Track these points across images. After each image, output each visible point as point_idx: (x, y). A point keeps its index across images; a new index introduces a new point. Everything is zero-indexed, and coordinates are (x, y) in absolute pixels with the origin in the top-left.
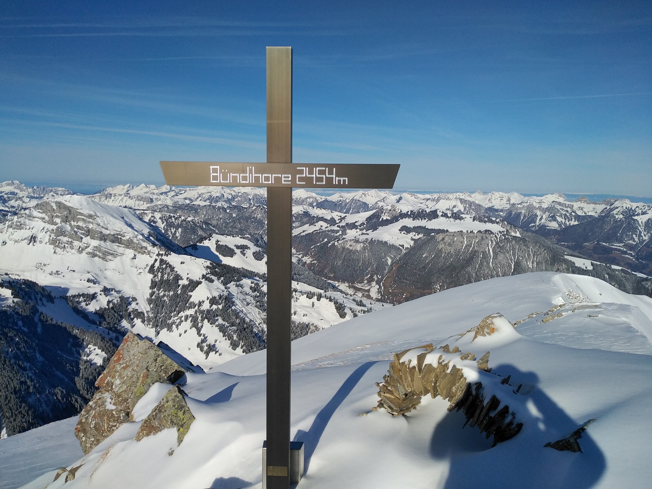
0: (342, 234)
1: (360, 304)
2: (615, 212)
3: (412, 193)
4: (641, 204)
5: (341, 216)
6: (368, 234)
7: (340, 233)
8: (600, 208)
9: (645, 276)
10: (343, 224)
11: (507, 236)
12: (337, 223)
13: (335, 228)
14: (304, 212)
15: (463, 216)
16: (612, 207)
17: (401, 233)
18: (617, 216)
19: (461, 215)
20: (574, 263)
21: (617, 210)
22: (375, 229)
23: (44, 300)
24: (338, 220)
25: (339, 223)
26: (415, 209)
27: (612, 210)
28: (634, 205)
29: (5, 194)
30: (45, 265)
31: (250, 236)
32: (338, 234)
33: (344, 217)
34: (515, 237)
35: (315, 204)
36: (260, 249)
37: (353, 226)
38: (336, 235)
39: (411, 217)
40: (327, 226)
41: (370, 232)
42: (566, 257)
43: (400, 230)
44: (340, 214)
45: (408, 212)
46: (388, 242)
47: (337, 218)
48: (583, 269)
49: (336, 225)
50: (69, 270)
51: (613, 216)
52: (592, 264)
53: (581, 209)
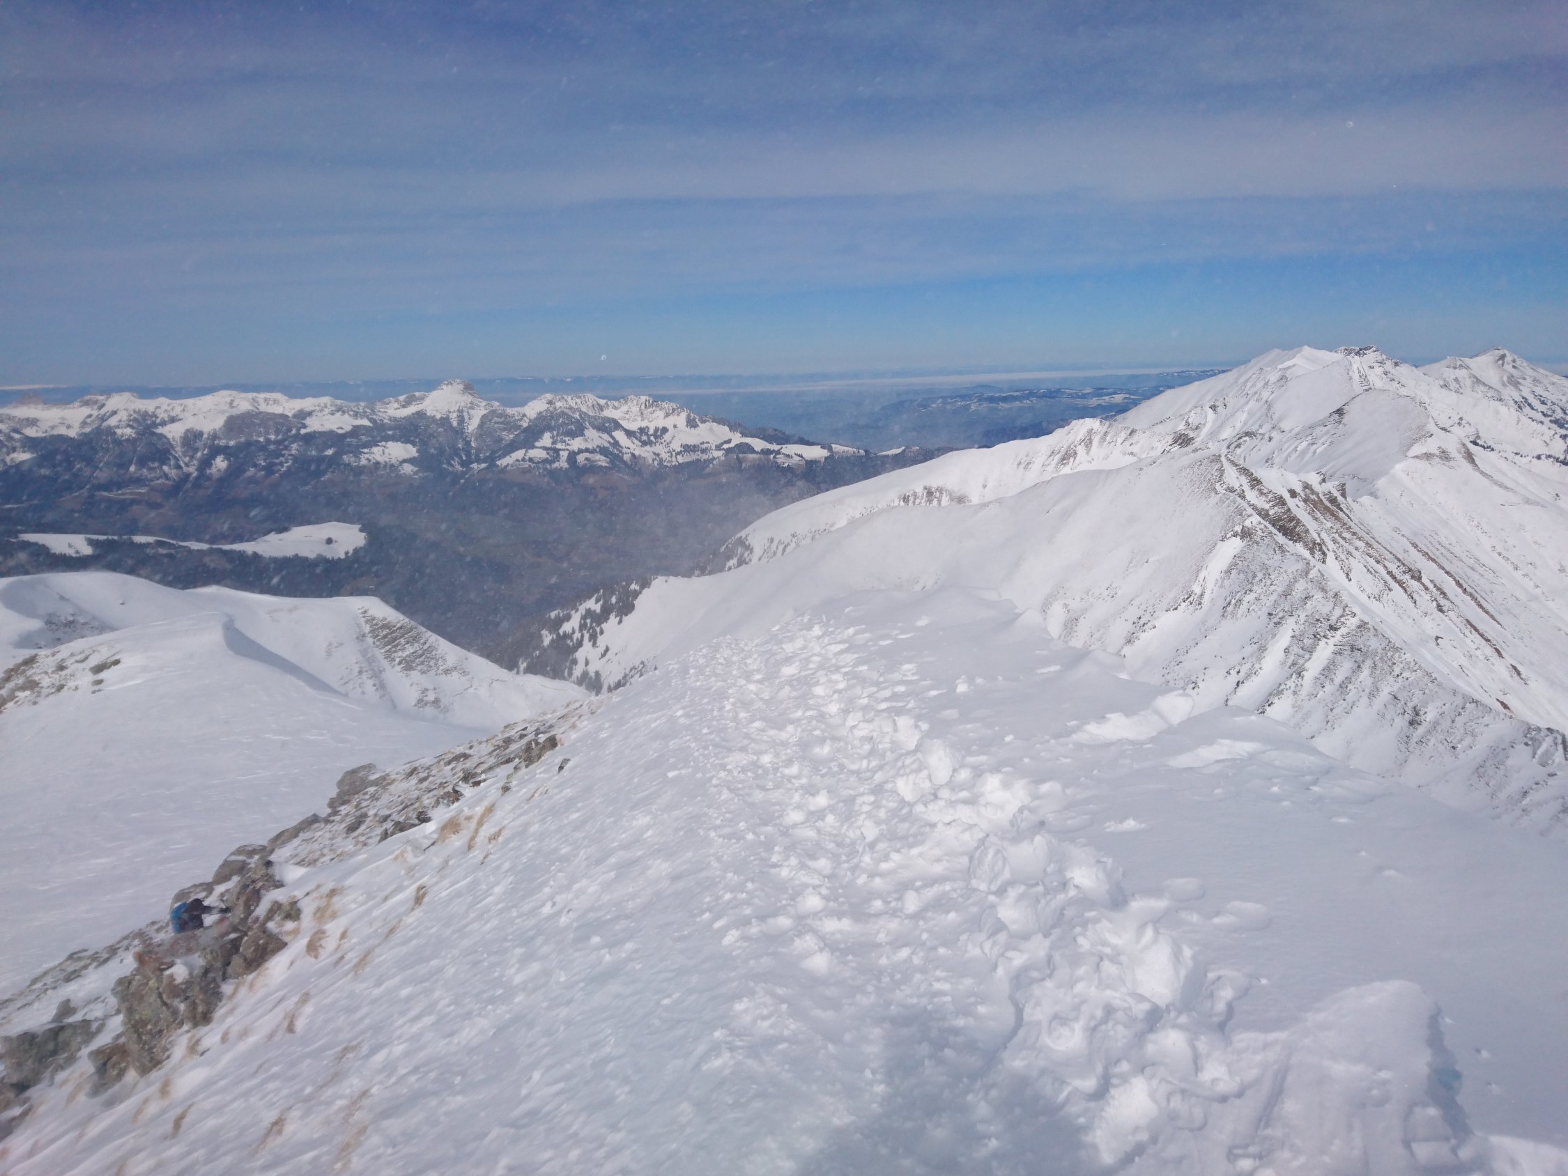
2: (113, 423)
4: (163, 402)
8: (76, 416)
9: (205, 546)
16: (103, 411)
18: (119, 432)
20: (46, 548)
21: (116, 418)
27: (104, 418)
28: (148, 405)
48: (75, 558)
51: (110, 431)
52: (91, 542)
53: (33, 422)
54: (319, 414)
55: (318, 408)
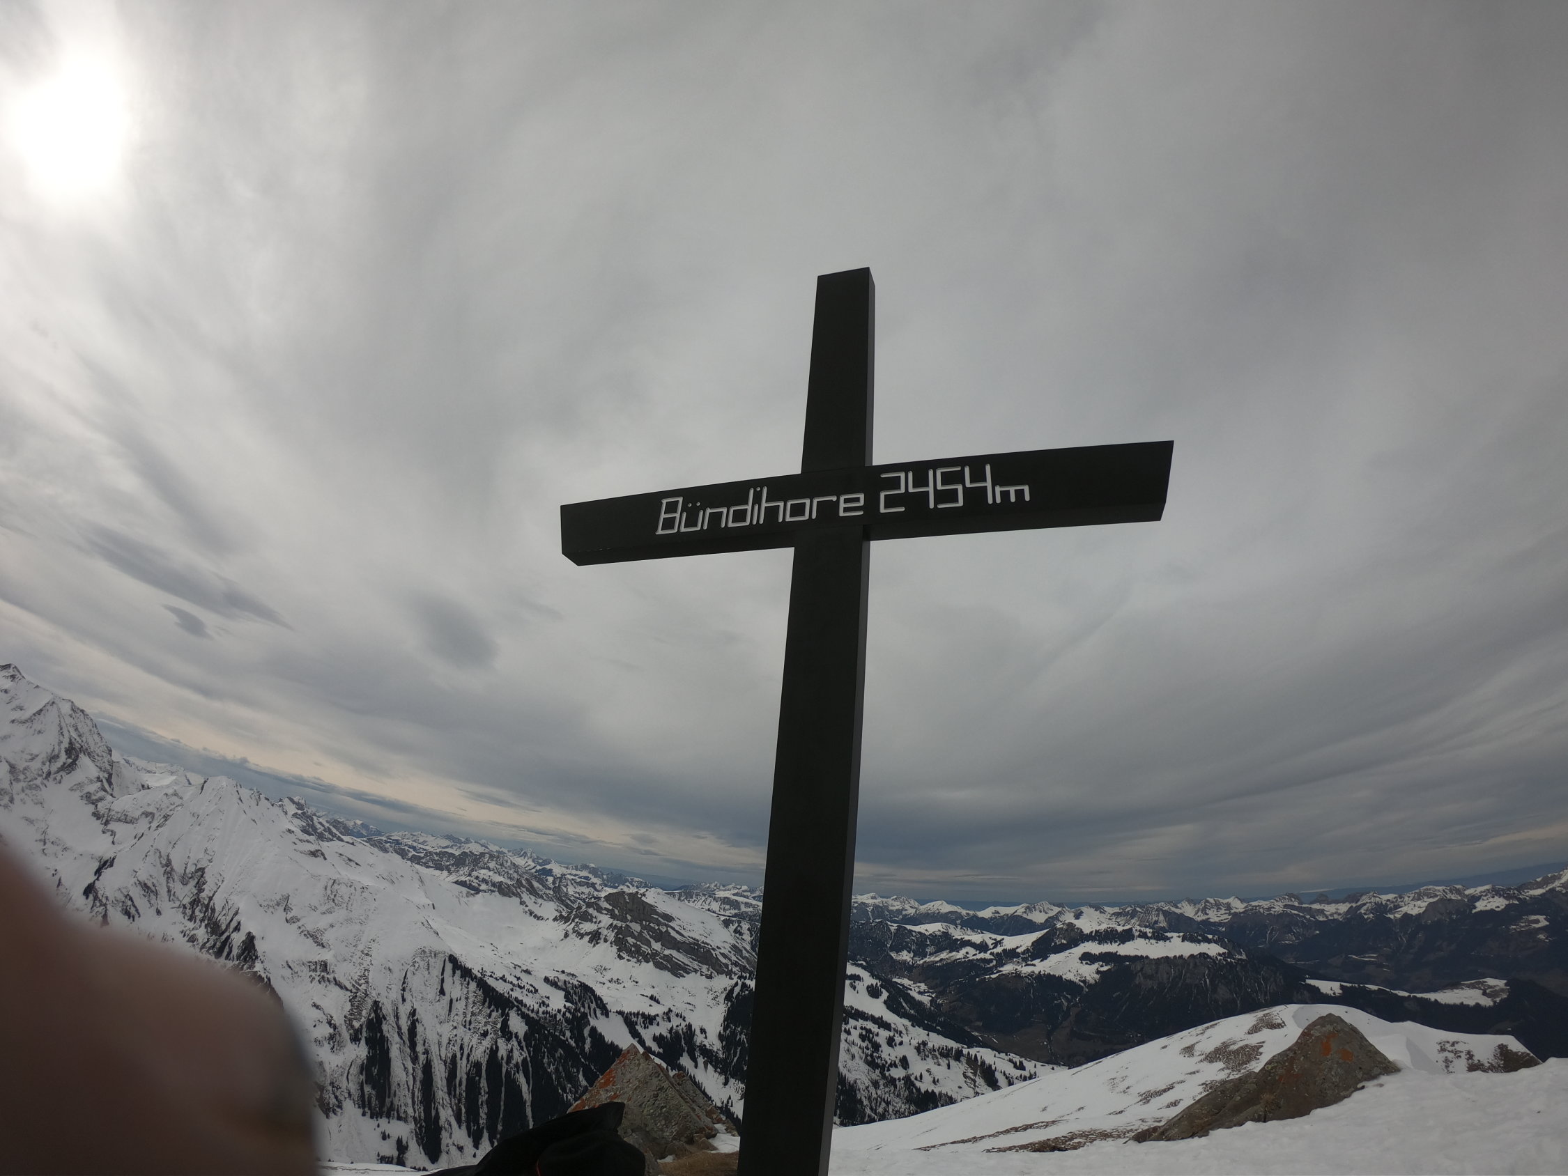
0: (996, 966)
1: (1022, 1067)
2: (1362, 911)
3: (1097, 908)
4: (1391, 896)
5: (995, 940)
6: (1034, 965)
7: (994, 963)
8: (1343, 908)
9: (1406, 994)
10: (999, 950)
11: (1229, 960)
12: (990, 949)
13: (987, 956)
14: (943, 932)
15: (1169, 935)
16: (1359, 903)
17: (1082, 963)
18: (1366, 917)
19: (1166, 934)
20: (1318, 989)
21: (1365, 907)
22: (1044, 958)
23: (599, 1012)
24: (992, 944)
25: (993, 949)
26: (1103, 927)
27: (1359, 907)
28: (1384, 898)
29: (579, 878)
30: (605, 969)
31: (864, 963)
32: (991, 965)
33: (1001, 940)
34: (1241, 959)
35: (958, 922)
36: (878, 981)
37: (1011, 954)
38: (988, 966)
39: (1096, 940)
40: (975, 953)
41: (1036, 962)
42: (1309, 981)
43: (1080, 959)
44: (994, 936)
45: (1092, 932)
46: (1064, 977)
47: (990, 942)
48: (1331, 996)
49: (989, 952)
50: (632, 979)
51: (1361, 915)
52: (1342, 987)
53: (1322, 912)
54: (1485, 898)
55: (1484, 894)
